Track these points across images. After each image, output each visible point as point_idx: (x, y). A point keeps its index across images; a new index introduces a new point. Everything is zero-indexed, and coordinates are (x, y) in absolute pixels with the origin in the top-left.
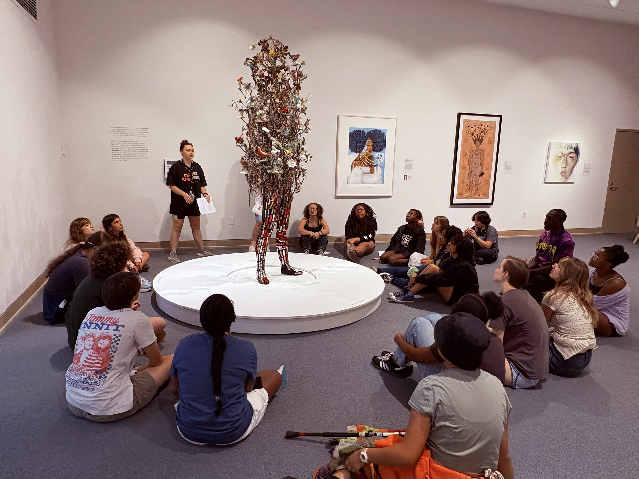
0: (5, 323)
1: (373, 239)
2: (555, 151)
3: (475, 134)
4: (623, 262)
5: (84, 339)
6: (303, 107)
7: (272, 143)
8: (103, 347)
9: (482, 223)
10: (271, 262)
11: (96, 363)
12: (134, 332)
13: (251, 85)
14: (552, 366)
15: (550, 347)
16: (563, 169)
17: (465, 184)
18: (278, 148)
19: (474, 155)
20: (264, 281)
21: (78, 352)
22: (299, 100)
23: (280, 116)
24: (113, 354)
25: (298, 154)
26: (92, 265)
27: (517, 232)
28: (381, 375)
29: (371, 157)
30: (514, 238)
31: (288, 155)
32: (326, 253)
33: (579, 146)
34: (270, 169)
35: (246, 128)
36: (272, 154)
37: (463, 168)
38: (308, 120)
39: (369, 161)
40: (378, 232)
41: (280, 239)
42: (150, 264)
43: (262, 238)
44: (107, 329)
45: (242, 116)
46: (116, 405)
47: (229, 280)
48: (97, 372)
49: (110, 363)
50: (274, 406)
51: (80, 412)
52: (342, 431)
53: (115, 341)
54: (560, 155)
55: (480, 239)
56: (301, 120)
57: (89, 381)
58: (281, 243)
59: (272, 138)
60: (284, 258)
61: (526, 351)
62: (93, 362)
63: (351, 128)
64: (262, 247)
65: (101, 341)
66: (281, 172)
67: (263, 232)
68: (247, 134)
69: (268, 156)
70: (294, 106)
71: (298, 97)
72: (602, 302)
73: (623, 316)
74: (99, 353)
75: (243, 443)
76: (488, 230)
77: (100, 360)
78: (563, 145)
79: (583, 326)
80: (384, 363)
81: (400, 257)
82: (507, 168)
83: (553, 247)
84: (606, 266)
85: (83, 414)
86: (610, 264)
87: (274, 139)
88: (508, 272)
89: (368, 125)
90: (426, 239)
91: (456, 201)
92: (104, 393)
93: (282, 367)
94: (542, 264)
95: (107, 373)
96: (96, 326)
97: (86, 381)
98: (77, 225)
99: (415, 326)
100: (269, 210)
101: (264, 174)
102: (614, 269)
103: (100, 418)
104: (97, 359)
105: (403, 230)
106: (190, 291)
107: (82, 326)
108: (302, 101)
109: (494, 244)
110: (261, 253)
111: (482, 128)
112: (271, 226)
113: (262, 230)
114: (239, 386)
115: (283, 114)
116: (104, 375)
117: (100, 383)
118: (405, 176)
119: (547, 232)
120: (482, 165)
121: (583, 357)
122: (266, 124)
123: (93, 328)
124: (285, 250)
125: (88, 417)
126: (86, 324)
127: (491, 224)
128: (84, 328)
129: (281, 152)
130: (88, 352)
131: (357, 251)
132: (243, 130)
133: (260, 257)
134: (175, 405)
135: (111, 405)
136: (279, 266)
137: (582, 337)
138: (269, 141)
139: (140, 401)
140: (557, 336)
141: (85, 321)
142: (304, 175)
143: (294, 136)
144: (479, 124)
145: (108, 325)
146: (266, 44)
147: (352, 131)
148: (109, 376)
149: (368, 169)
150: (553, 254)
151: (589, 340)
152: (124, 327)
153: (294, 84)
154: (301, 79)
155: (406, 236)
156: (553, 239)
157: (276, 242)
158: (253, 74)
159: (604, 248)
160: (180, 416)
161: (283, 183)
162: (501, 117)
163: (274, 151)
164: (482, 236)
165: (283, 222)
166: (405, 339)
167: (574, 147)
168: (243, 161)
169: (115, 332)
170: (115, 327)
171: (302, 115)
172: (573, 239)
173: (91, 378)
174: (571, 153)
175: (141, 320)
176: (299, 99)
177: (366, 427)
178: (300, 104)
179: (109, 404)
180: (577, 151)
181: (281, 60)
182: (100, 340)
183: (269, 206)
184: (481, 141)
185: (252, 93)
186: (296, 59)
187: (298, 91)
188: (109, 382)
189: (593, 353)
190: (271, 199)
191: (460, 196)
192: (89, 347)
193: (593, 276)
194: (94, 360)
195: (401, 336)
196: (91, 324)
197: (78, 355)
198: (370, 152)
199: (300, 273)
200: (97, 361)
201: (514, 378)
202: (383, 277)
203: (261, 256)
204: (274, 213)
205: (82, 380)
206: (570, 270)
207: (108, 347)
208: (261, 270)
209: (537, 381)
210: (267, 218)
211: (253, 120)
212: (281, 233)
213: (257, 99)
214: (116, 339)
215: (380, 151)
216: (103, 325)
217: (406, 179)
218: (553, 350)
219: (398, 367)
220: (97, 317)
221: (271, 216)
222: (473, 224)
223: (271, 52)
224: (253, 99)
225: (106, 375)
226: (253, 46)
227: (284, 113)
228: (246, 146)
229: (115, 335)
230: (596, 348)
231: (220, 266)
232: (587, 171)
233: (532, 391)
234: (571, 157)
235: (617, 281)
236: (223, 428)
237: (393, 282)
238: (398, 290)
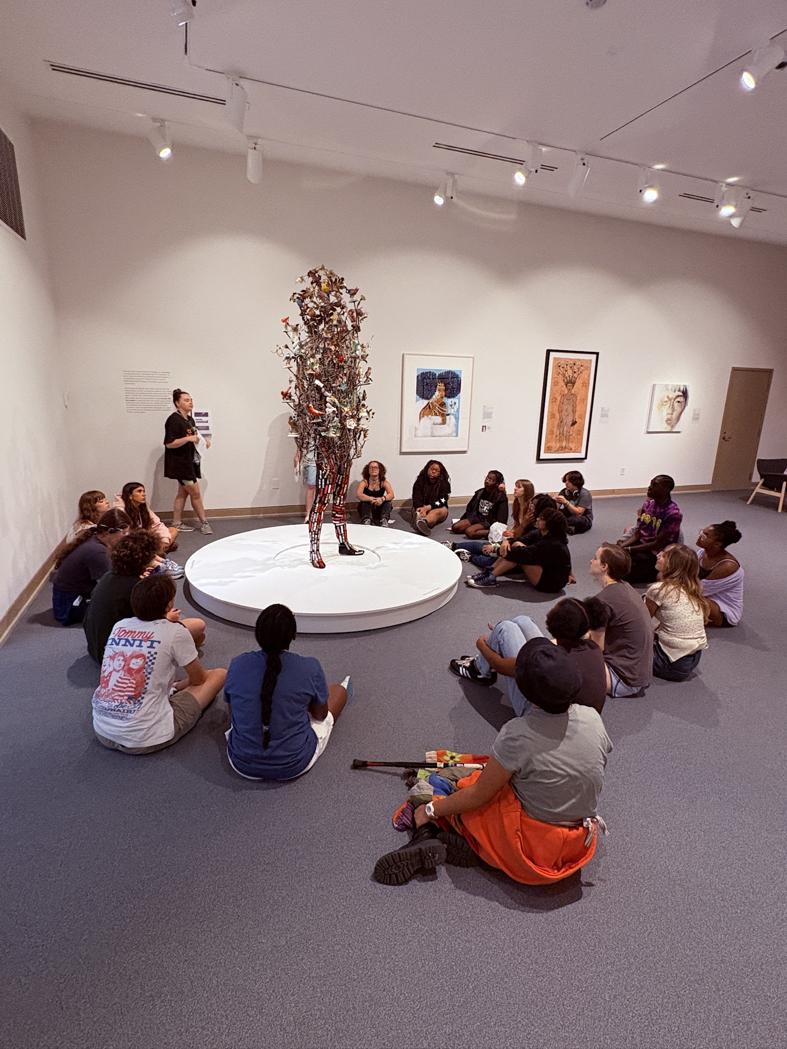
0: (8, 626)
1: (445, 504)
2: (660, 395)
3: (567, 375)
4: (735, 542)
5: (112, 658)
6: (363, 353)
7: (327, 400)
8: (135, 667)
9: (574, 485)
10: (326, 537)
11: (128, 687)
12: (172, 648)
13: (299, 326)
14: (655, 667)
15: (654, 646)
16: (669, 416)
17: (554, 436)
18: (334, 405)
19: (565, 400)
20: (319, 564)
21: (106, 674)
22: (359, 346)
23: (336, 365)
24: (149, 676)
25: (358, 410)
26: (114, 555)
27: (613, 492)
28: (460, 683)
29: (443, 404)
30: (609, 499)
31: (347, 413)
32: (390, 522)
33: (688, 389)
34: (325, 431)
35: (294, 378)
36: (328, 413)
37: (552, 416)
38: (369, 369)
39: (440, 409)
40: (451, 495)
41: (337, 513)
42: (178, 542)
43: (316, 513)
44: (140, 646)
45: (288, 366)
46: (154, 734)
47: (277, 564)
48: (130, 698)
49: (146, 686)
50: (340, 727)
51: (111, 743)
52: (421, 761)
53: (150, 661)
54: (666, 399)
55: (571, 505)
56: (361, 370)
57: (121, 709)
58: (337, 517)
59: (327, 393)
60: (341, 534)
61: (628, 655)
62: (125, 686)
63: (418, 370)
64: (316, 524)
65: (134, 661)
66: (338, 435)
67: (317, 505)
68: (296, 388)
69: (322, 415)
70: (353, 353)
71: (357, 342)
72: (712, 588)
73: (735, 603)
74: (132, 675)
75: (306, 776)
76: (581, 493)
77: (133, 683)
78: (670, 387)
79: (693, 623)
80: (464, 669)
81: (478, 528)
82: (604, 415)
83: (657, 519)
84: (716, 546)
85: (115, 746)
86: (720, 544)
87: (329, 394)
88: (607, 565)
89: (439, 366)
90: (509, 502)
91: (543, 456)
92: (140, 722)
93: (348, 678)
94: (644, 540)
95: (143, 698)
96: (126, 643)
97: (117, 709)
98: (89, 501)
99: (500, 632)
100: (323, 480)
101: (318, 436)
102: (726, 549)
103: (135, 751)
104: (130, 683)
105: (482, 494)
106: (231, 579)
107: (109, 642)
108: (362, 346)
109: (587, 510)
110: (315, 532)
111: (575, 368)
112: (327, 499)
113: (316, 504)
114: (302, 713)
115: (340, 364)
116: (139, 701)
117: (134, 711)
118: (483, 426)
119: (651, 501)
120: (574, 412)
121: (692, 658)
122: (318, 377)
123: (123, 645)
124: (343, 525)
125: (120, 748)
126: (113, 640)
127: (584, 486)
128: (112, 644)
129: (337, 410)
130: (119, 675)
131: (428, 520)
132: (291, 382)
133: (313, 536)
134: (226, 733)
135: (148, 736)
136: (336, 543)
137: (691, 637)
138: (323, 397)
139: (182, 727)
140: (663, 635)
141: (112, 636)
142: (365, 436)
143: (353, 389)
144: (572, 362)
145: (141, 641)
146: (317, 275)
147: (419, 373)
148: (144, 701)
149: (439, 419)
150: (658, 528)
151: (699, 639)
152: (159, 642)
153: (352, 326)
154: (361, 318)
155: (485, 501)
156: (658, 511)
157: (332, 516)
158: (302, 313)
159: (714, 525)
160: (232, 747)
161: (340, 447)
162: (597, 354)
163: (330, 410)
164: (574, 501)
165: (341, 493)
166: (489, 645)
167: (682, 389)
168: (292, 421)
169: (150, 650)
170: (149, 643)
171: (363, 362)
172: (680, 511)
173: (123, 705)
174: (679, 396)
175: (180, 633)
176: (359, 344)
177: (448, 752)
178: (360, 351)
179: (145, 735)
180: (685, 394)
181: (335, 296)
182: (132, 658)
183: (323, 475)
184: (574, 383)
185: (301, 337)
186: (355, 294)
187: (357, 332)
188: (146, 709)
189: (702, 654)
190: (326, 467)
191: (548, 449)
192: (118, 669)
193: (703, 557)
194: (126, 684)
195: (485, 641)
196: (120, 640)
197: (106, 677)
198: (442, 398)
199: (361, 553)
200: (129, 685)
201: (614, 686)
202: (458, 554)
203: (315, 534)
204: (330, 484)
205: (113, 708)
206: (677, 561)
207: (142, 668)
208: (315, 551)
209: (639, 688)
210: (322, 490)
211: (303, 370)
212: (339, 506)
213: (307, 344)
214: (151, 658)
215: (454, 397)
216: (134, 640)
217: (484, 430)
218: (657, 649)
219: (480, 675)
220: (127, 631)
221: (327, 486)
222: (564, 486)
223: (324, 286)
224: (303, 344)
225: (141, 701)
226: (301, 278)
227: (341, 362)
228: (294, 401)
229: (149, 653)
230: (707, 647)
231: (264, 544)
232: (696, 418)
233: (634, 700)
234: (679, 402)
235: (729, 563)
236: (284, 762)
237: (470, 560)
238: (477, 571)
